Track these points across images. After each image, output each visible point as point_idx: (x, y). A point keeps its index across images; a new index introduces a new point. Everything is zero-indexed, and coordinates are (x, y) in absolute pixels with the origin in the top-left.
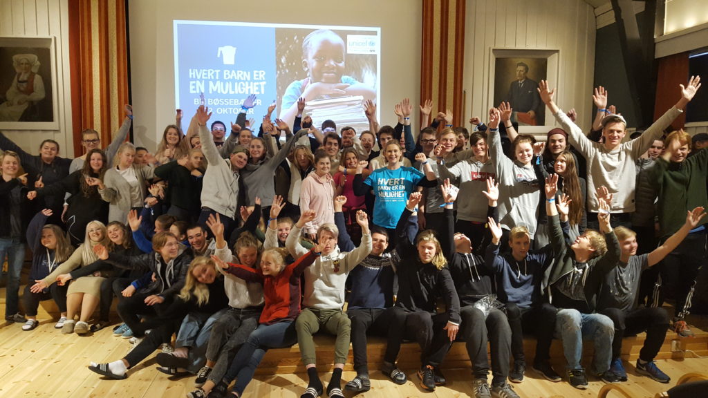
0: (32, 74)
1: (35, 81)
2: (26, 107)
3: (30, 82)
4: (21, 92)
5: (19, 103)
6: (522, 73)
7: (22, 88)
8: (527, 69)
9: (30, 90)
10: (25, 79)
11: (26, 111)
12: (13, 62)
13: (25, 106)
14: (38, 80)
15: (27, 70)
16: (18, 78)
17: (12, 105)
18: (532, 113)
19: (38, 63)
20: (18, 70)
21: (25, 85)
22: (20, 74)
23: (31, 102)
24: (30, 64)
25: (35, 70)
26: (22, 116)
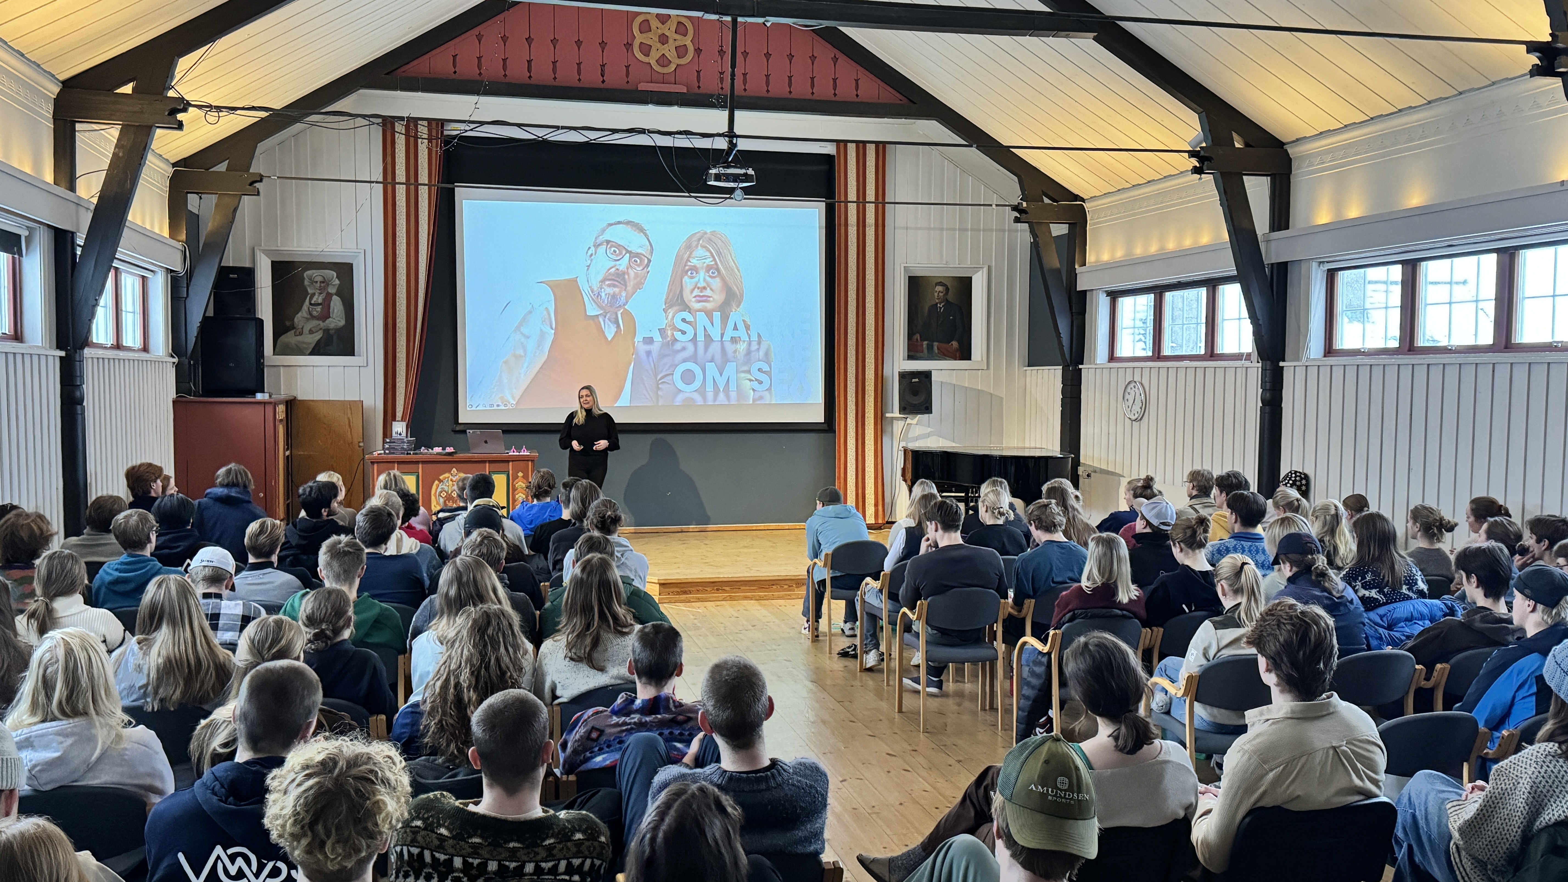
0: (329, 296)
1: (332, 304)
2: (320, 337)
3: (326, 304)
4: (313, 317)
5: (311, 332)
6: (941, 294)
7: (315, 313)
8: (947, 289)
9: (325, 315)
10: (320, 301)
11: (318, 342)
12: (304, 279)
13: (318, 336)
14: (336, 304)
15: (322, 290)
16: (311, 299)
17: (301, 334)
18: (955, 344)
19: (337, 282)
20: (310, 291)
21: (319, 308)
22: (314, 294)
23: (326, 331)
24: (325, 282)
25: (332, 290)
26: (314, 349)
